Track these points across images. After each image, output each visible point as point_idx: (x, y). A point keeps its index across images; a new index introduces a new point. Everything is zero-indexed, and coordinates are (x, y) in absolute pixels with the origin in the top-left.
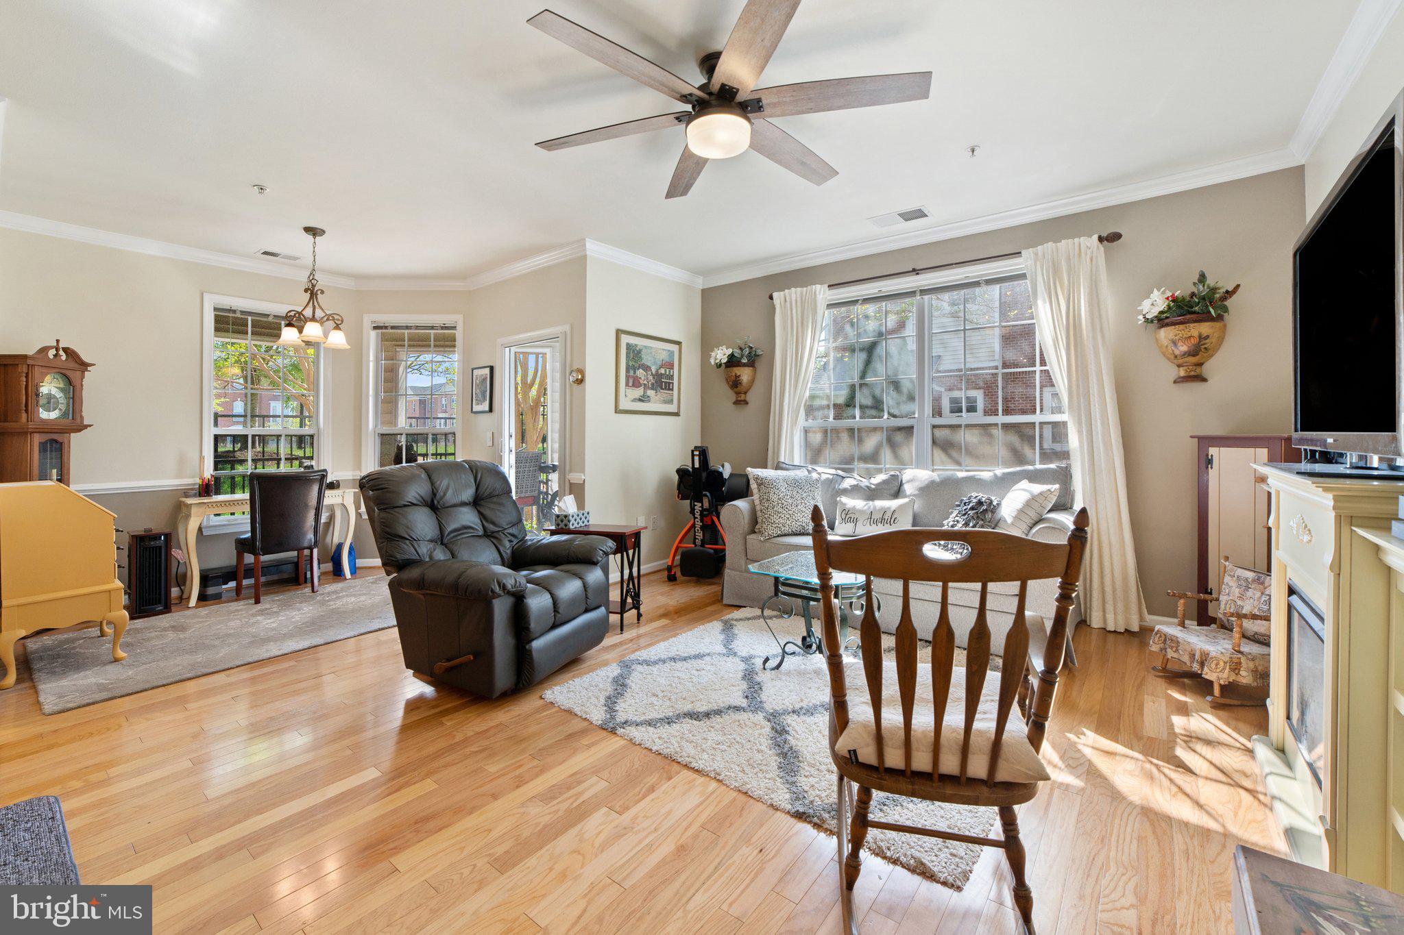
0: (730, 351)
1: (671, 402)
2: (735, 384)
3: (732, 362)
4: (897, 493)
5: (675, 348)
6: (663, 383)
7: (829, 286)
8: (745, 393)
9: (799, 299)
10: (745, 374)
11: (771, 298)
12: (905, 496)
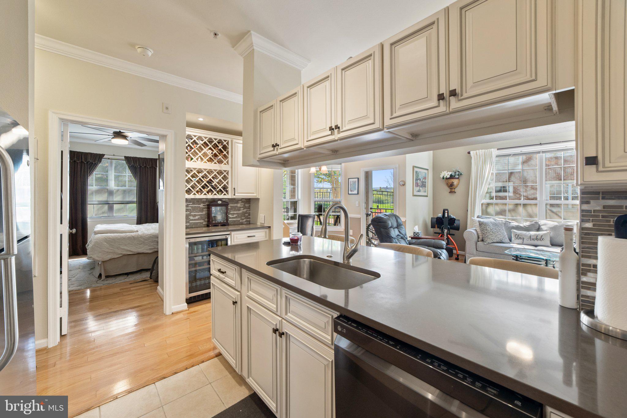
0: (450, 173)
1: (425, 192)
2: (451, 186)
3: (452, 177)
4: (539, 229)
5: (426, 171)
6: (424, 185)
7: (497, 149)
8: (455, 189)
9: (483, 154)
10: (455, 182)
11: (469, 153)
12: (543, 231)
